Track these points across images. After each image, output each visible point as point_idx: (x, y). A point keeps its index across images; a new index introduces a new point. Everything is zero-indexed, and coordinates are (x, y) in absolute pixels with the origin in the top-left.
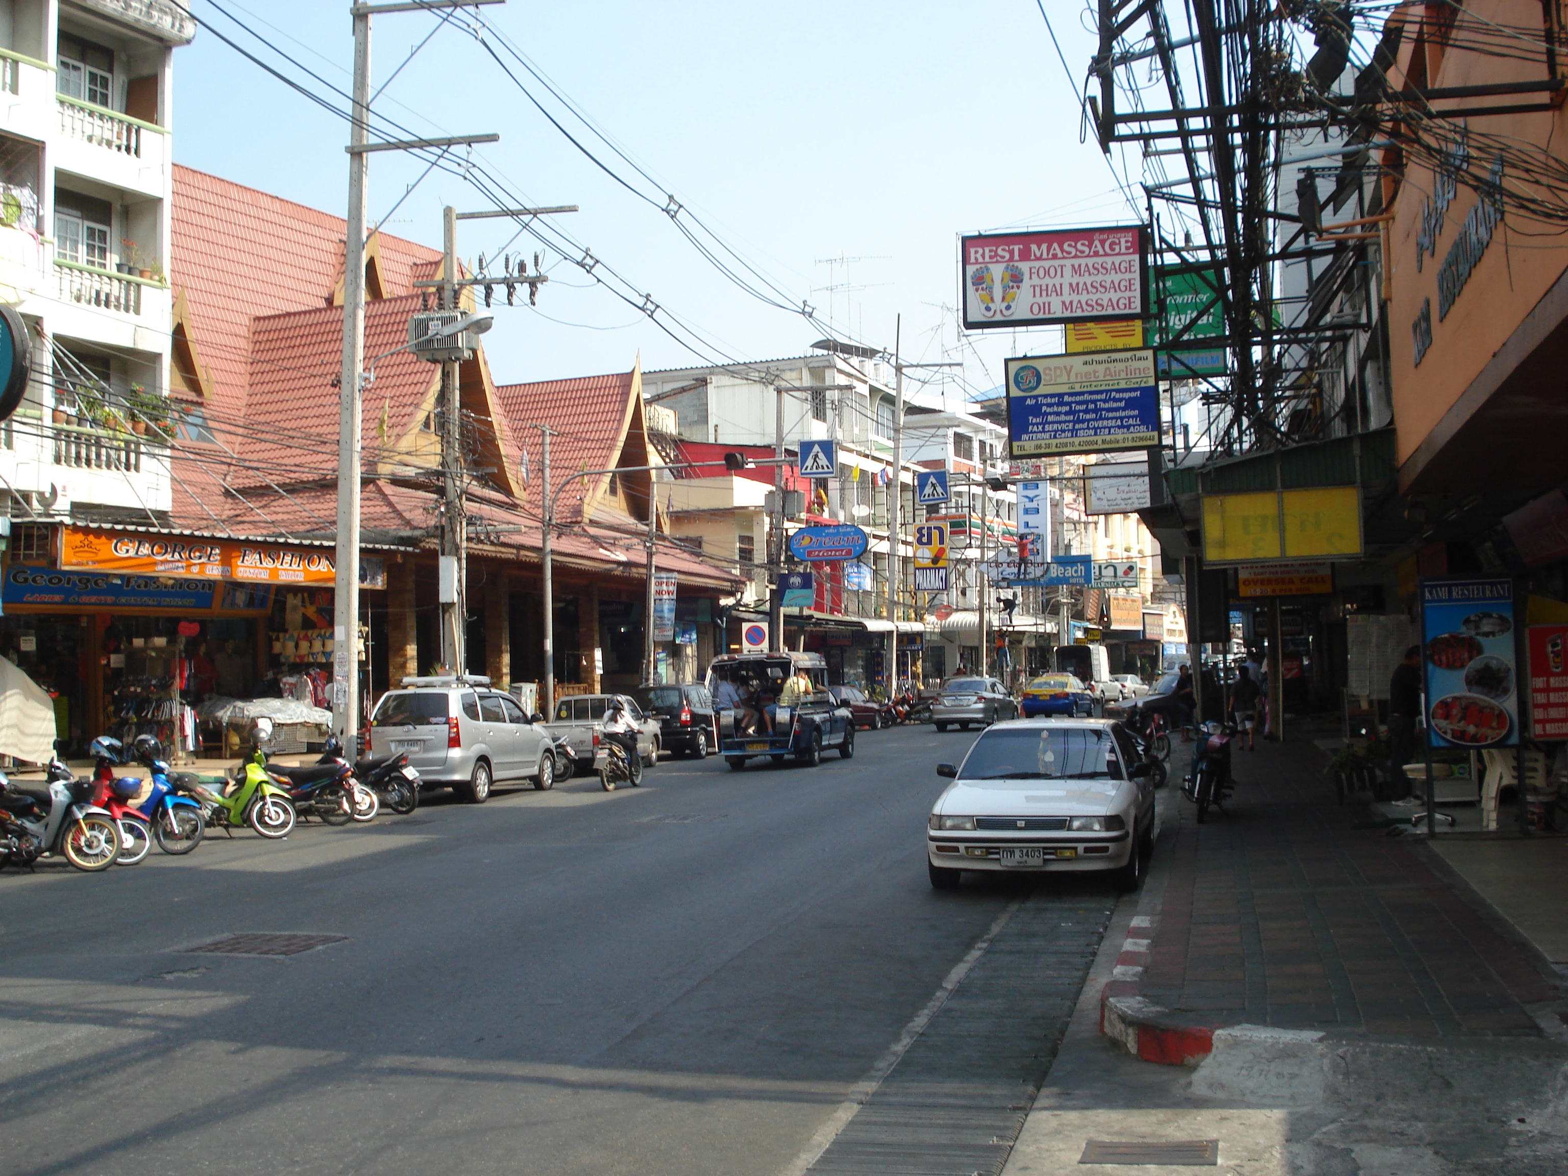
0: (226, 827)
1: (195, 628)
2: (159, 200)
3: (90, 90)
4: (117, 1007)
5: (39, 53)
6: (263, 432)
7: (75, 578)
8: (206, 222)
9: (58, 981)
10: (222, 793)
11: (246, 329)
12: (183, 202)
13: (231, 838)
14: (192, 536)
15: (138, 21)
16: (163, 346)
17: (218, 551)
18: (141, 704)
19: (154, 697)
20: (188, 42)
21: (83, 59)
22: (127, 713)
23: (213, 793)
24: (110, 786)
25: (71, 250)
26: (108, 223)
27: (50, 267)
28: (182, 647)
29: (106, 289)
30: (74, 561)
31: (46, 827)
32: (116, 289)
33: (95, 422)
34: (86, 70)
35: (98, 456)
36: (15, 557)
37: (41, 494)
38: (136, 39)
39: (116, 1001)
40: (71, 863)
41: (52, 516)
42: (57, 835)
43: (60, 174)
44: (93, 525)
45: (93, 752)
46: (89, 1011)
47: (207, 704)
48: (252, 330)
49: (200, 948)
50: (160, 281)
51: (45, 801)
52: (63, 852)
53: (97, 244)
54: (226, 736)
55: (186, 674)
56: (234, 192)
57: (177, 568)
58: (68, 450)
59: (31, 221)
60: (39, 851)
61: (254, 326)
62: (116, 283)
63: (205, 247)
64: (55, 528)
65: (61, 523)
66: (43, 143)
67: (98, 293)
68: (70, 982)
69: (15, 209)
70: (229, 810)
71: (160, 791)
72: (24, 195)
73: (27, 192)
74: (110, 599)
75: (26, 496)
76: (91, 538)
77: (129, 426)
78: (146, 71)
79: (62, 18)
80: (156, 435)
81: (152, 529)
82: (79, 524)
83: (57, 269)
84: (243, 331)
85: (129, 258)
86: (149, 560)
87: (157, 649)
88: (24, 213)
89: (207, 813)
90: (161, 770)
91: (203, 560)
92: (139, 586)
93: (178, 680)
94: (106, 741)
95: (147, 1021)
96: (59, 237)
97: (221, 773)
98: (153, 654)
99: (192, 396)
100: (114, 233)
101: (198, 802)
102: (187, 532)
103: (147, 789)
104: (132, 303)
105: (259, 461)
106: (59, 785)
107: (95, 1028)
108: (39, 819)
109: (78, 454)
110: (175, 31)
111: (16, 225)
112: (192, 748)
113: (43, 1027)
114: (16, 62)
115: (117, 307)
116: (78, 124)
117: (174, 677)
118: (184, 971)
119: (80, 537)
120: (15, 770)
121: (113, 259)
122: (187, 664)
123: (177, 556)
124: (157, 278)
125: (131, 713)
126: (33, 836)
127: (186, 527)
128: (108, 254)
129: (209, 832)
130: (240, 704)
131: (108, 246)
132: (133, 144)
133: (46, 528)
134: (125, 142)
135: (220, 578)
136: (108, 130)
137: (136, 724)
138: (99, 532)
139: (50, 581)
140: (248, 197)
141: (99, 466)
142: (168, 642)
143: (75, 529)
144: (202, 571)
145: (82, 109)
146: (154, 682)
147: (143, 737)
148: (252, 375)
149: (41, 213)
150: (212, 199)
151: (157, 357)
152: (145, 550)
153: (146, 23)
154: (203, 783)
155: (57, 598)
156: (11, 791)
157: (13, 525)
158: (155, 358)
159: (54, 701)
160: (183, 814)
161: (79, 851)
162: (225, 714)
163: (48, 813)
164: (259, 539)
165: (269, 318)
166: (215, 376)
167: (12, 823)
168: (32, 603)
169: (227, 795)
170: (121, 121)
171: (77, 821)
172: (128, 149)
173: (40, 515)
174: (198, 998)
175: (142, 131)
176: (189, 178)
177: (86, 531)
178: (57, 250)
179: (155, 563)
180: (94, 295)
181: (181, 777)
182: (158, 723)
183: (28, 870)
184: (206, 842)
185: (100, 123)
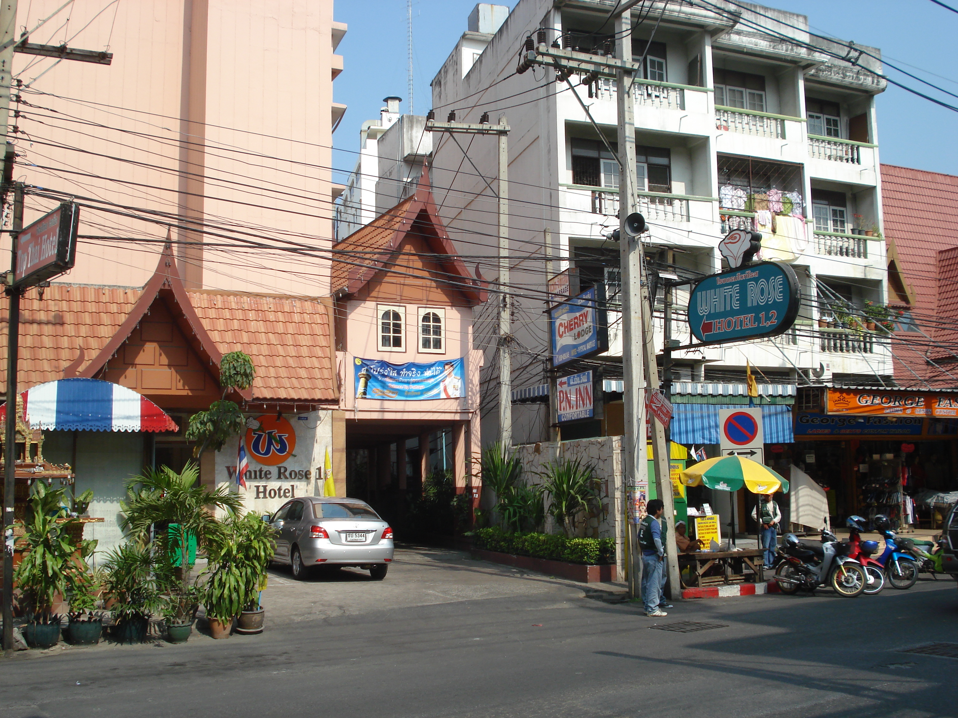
0: (933, 573)
1: (911, 448)
2: (874, 188)
3: (827, 129)
4: (858, 683)
5: (795, 113)
6: (945, 323)
7: (837, 419)
8: (904, 196)
9: (824, 664)
10: (929, 551)
11: (934, 259)
12: (889, 186)
13: (936, 580)
14: (906, 391)
15: (852, 83)
16: (883, 276)
17: (922, 399)
18: (879, 494)
19: (887, 490)
20: (883, 90)
21: (821, 112)
22: (871, 500)
23: (923, 551)
24: (859, 545)
25: (824, 224)
26: (844, 206)
27: (811, 237)
28: (904, 460)
29: (846, 245)
30: (835, 409)
31: (821, 568)
32: (852, 244)
33: (844, 325)
34: (824, 117)
35: (847, 344)
36: (800, 408)
37: (815, 370)
38: (851, 94)
39: (857, 679)
40: (836, 591)
41: (822, 383)
42: (828, 575)
43: (814, 181)
44: (844, 387)
45: (848, 524)
46: (841, 684)
47: (921, 494)
48: (938, 259)
49: (912, 650)
50: (878, 236)
51: (820, 553)
52: (832, 585)
53: (839, 219)
54: (934, 515)
55: (906, 476)
56: (920, 176)
57: (898, 411)
58: (829, 343)
59: (799, 211)
60: (817, 583)
61: (939, 257)
62: (851, 241)
63: (905, 212)
64: (823, 389)
65: (826, 387)
66: (803, 164)
67: (841, 248)
68: (831, 665)
69: (789, 205)
70: (934, 562)
71: (890, 549)
72: (794, 196)
73: (795, 194)
74: (858, 431)
75: (805, 372)
76: (844, 395)
77: (865, 325)
78: (859, 112)
79: (807, 90)
80: (881, 330)
81: (880, 388)
82: (836, 387)
83: (816, 236)
84: (932, 261)
85: (858, 225)
86: (879, 407)
87: (887, 461)
88: (795, 207)
89: (920, 564)
90: (890, 537)
91: (913, 405)
92: (875, 422)
93: (901, 479)
94: (856, 519)
95: (876, 693)
96: (816, 218)
97: (930, 539)
98: (886, 464)
99: (903, 304)
100: (848, 211)
101: (914, 557)
102: (903, 389)
103: (882, 547)
104: (862, 251)
105: (944, 342)
106: (828, 544)
107: (844, 695)
108: (816, 564)
109: (835, 345)
110: (874, 85)
111: (790, 214)
112: (911, 522)
113: (813, 692)
114: (783, 121)
115: (853, 255)
116: (822, 150)
117: (899, 478)
118: (901, 664)
119: (838, 394)
120: (804, 533)
121: (849, 227)
122: (906, 470)
123: (897, 403)
124: (876, 235)
125: (873, 500)
126: (814, 574)
127: (902, 385)
128: (846, 224)
129: (921, 575)
130: (941, 495)
131: (845, 219)
132: (856, 157)
133: (817, 390)
134: (850, 156)
135: (925, 416)
136: (840, 151)
137: (877, 507)
138: (848, 391)
139: (822, 421)
140: (929, 178)
141: (848, 351)
142: (894, 457)
143: (834, 390)
144: (913, 413)
145: (823, 141)
146: (886, 481)
147: (879, 516)
148: (940, 287)
149: (804, 205)
150: (906, 182)
151: (879, 282)
152: (877, 401)
153: (857, 84)
154: (917, 545)
155: (826, 431)
156: (801, 547)
157: (798, 389)
158: (878, 283)
159: (827, 492)
160: (905, 564)
161: (840, 584)
162: (932, 501)
163: (822, 560)
164: (949, 390)
165: (948, 251)
166: (916, 290)
167: (802, 566)
168: (810, 434)
169: (933, 553)
170: (847, 144)
171: (839, 567)
172: (853, 160)
173: (814, 383)
174: (909, 682)
175: (861, 148)
176: (891, 172)
177: (841, 391)
178: (815, 225)
179: (884, 408)
180: (839, 249)
181: (903, 540)
182: (890, 506)
183: (811, 594)
184: (920, 582)
185: (835, 147)
